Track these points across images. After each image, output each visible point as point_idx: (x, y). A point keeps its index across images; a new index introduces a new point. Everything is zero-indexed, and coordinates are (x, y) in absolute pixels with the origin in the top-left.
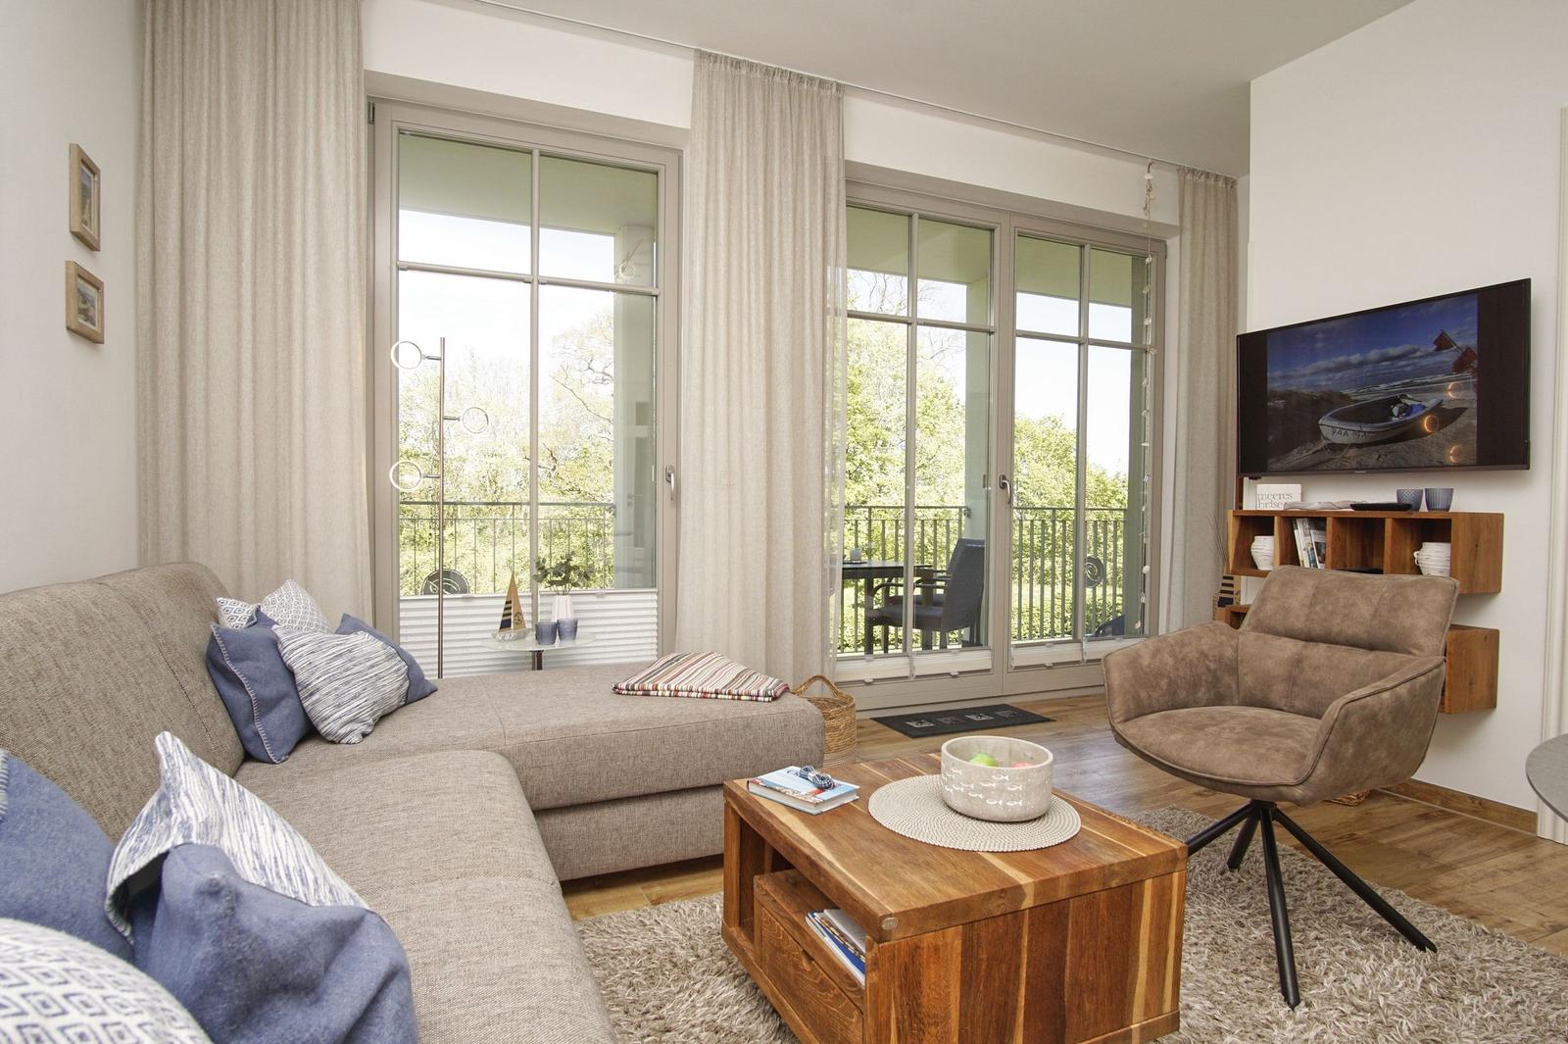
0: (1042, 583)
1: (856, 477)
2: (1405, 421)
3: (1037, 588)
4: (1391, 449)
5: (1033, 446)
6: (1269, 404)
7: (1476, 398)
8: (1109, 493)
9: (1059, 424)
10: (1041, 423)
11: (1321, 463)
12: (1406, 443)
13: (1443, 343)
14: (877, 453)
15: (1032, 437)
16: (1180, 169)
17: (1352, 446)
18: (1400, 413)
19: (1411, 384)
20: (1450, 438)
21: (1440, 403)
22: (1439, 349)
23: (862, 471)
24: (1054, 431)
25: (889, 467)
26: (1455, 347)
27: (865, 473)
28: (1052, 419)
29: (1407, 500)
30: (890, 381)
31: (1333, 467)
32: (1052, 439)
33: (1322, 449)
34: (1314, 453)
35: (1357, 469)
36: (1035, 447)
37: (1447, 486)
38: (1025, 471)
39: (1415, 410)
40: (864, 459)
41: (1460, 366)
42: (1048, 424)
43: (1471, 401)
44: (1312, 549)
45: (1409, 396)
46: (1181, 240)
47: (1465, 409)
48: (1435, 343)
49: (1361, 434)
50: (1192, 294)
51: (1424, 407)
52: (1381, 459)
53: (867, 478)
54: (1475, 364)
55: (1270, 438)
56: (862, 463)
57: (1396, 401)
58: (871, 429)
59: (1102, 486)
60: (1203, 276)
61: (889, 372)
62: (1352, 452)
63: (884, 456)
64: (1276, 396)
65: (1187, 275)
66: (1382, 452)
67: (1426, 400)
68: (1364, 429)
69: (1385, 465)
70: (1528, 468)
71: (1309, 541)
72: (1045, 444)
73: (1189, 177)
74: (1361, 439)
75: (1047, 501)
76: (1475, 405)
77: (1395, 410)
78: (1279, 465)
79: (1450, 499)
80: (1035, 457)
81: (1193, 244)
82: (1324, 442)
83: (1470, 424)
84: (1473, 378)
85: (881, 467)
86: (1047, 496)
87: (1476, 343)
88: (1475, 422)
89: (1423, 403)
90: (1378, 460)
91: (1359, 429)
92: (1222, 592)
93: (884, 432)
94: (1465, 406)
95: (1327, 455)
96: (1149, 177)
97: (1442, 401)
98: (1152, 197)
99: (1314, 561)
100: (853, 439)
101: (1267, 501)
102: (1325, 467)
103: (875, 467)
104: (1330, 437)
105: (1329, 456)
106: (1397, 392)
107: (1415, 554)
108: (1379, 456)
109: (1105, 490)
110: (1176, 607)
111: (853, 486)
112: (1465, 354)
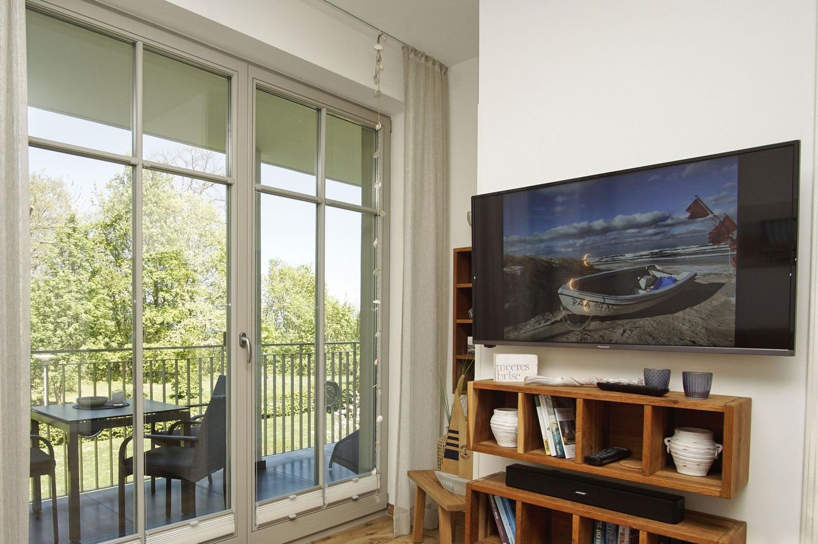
0: (301, 375)
1: (174, 305)
2: (654, 295)
3: (297, 378)
4: (637, 324)
5: (293, 285)
6: (505, 269)
7: (735, 273)
8: (341, 315)
9: (309, 270)
10: (298, 270)
11: (562, 334)
12: (654, 318)
13: (697, 211)
14: (188, 288)
15: (293, 278)
16: (405, 47)
17: (595, 318)
18: (647, 286)
19: (661, 255)
20: (704, 316)
21: (693, 277)
22: (693, 217)
23: (178, 300)
24: (306, 275)
25: (197, 297)
26: (711, 216)
27: (179, 302)
28: (305, 267)
29: (656, 383)
30: (196, 237)
31: (574, 339)
32: (305, 281)
33: (561, 320)
34: (552, 324)
35: (600, 343)
36: (295, 285)
37: (706, 370)
38: (288, 301)
39: (664, 283)
40: (178, 291)
41: (716, 237)
42: (303, 271)
43: (729, 276)
44: (557, 429)
45: (658, 267)
46: (405, 117)
47: (723, 284)
48: (688, 210)
49: (605, 306)
50: (415, 163)
51: (675, 281)
52: (626, 334)
53: (181, 305)
54: (734, 235)
55: (507, 305)
56: (177, 294)
57: (643, 272)
58: (183, 271)
59: (336, 311)
60: (423, 149)
61: (195, 231)
62: (594, 325)
63: (193, 289)
64: (514, 261)
65: (411, 147)
66: (627, 327)
67: (678, 273)
68: (607, 301)
69: (630, 341)
70: (793, 355)
71: (554, 420)
72: (301, 283)
73: (412, 56)
74: (604, 311)
75: (302, 321)
76: (734, 281)
77: (643, 282)
78: (516, 333)
79: (709, 384)
80: (295, 291)
81: (416, 119)
82: (564, 313)
83: (727, 303)
84: (732, 250)
85: (191, 298)
86: (302, 317)
87: (736, 211)
88: (733, 300)
89: (673, 276)
90: (622, 335)
91: (602, 301)
92: (448, 444)
93: (193, 272)
94: (723, 281)
95: (568, 326)
96: (378, 47)
97: (696, 275)
98: (381, 67)
99: (560, 443)
100: (170, 277)
101: (505, 372)
102: (564, 339)
103: (187, 297)
104: (570, 307)
105: (569, 328)
106: (644, 262)
107: (666, 440)
108: (624, 331)
109: (338, 313)
110: (405, 451)
111: (171, 311)
112: (722, 223)
